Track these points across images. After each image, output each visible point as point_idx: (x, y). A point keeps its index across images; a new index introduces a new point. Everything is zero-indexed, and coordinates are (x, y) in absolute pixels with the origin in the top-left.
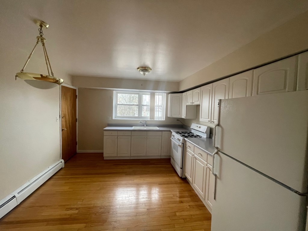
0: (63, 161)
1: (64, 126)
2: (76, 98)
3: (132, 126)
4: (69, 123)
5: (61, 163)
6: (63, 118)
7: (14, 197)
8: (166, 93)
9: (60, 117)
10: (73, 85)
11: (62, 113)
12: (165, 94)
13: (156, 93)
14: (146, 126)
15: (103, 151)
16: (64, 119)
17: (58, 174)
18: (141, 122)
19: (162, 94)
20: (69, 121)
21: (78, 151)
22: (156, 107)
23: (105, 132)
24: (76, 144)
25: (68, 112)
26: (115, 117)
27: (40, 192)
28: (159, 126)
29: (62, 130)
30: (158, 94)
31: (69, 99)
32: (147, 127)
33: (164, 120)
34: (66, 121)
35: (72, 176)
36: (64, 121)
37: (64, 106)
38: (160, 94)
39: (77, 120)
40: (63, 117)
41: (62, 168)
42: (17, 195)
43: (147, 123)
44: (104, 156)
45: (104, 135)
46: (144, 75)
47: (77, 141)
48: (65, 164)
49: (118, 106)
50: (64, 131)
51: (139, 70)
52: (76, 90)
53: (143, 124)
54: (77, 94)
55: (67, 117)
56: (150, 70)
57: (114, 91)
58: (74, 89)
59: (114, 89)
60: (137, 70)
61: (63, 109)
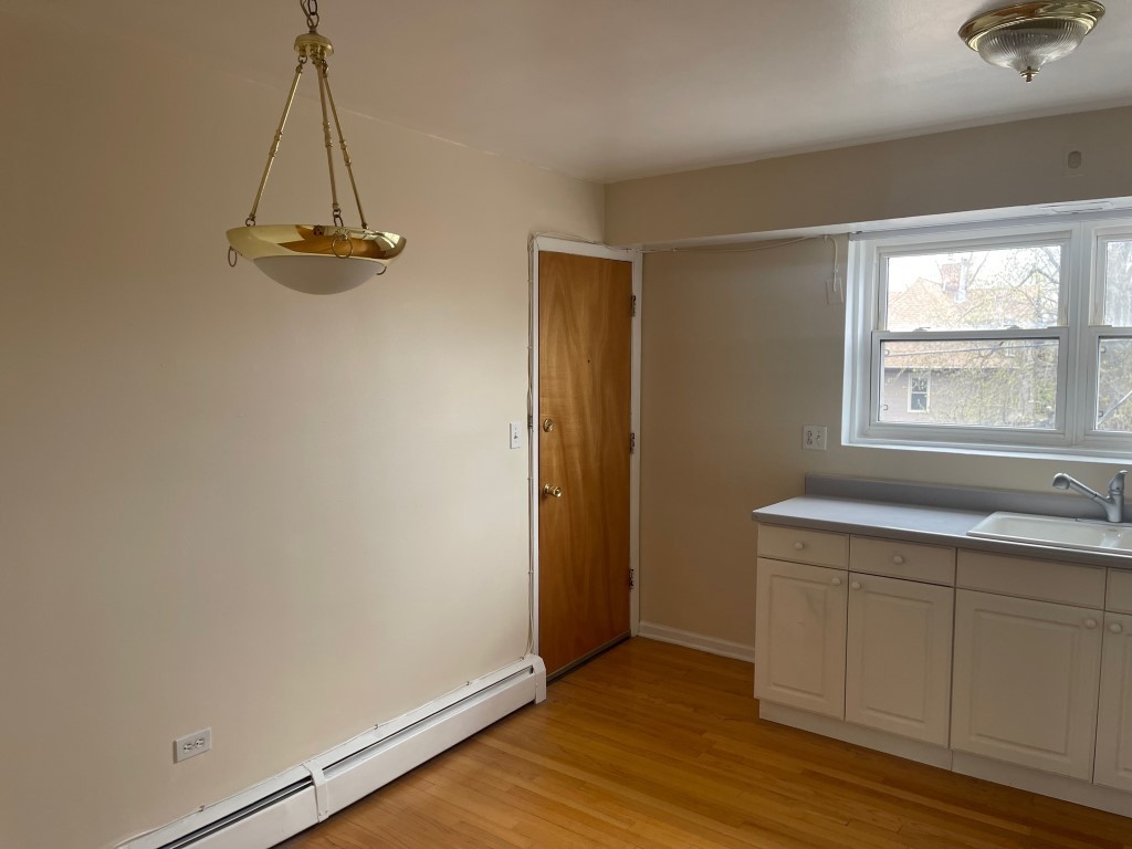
0: (538, 663)
1: (556, 473)
2: (631, 312)
3: (983, 509)
4: (584, 460)
5: (528, 676)
6: (546, 430)
7: (308, 781)
9: (530, 426)
10: (606, 242)
11: (545, 400)
14: (1126, 518)
15: (752, 654)
16: (552, 438)
17: (510, 730)
18: (1060, 480)
20: (584, 445)
21: (639, 626)
23: (764, 533)
24: (630, 584)
25: (578, 398)
26: (864, 434)
27: (411, 795)
29: (543, 495)
31: (583, 319)
32: (1130, 529)
34: (564, 448)
36: (555, 442)
37: (554, 360)
39: (637, 440)
40: (549, 424)
41: (532, 704)
42: (319, 778)
44: (760, 690)
45: (759, 553)
46: (1029, 71)
47: (634, 564)
48: (549, 683)
49: (887, 346)
50: (551, 498)
51: (981, 44)
52: (629, 264)
53: (1084, 496)
54: (637, 290)
55: (573, 425)
56: (1087, 23)
57: (852, 245)
58: (616, 263)
59: (853, 227)
60: (961, 42)
61: (550, 378)
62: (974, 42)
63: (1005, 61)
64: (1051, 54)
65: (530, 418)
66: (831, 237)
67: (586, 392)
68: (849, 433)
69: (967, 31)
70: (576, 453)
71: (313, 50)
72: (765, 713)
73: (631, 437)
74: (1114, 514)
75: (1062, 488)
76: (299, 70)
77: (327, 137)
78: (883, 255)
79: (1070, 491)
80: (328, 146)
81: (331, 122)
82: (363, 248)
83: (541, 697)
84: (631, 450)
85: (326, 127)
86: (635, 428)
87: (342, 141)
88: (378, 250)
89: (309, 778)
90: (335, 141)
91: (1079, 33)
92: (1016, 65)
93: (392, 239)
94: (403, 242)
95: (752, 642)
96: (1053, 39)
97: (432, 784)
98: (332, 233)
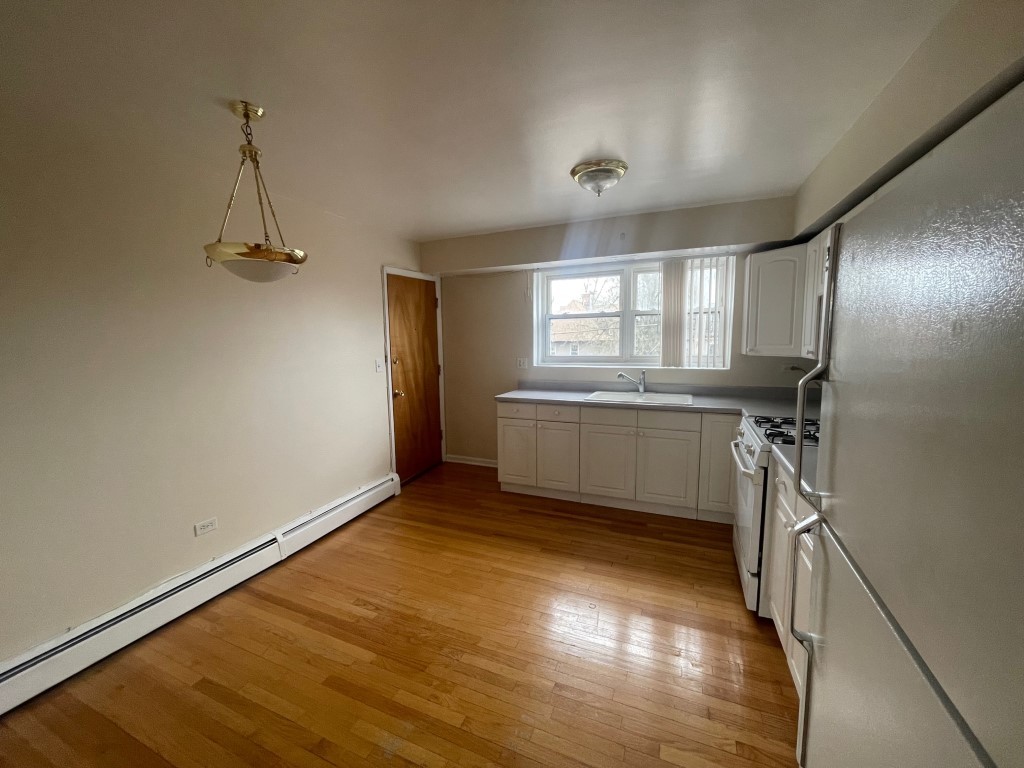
0: (396, 477)
1: (401, 385)
2: (436, 306)
3: (591, 390)
4: (416, 377)
5: (391, 483)
6: (395, 363)
7: (274, 540)
8: (733, 254)
9: (386, 361)
10: (422, 271)
11: (394, 349)
12: (733, 259)
13: (690, 261)
14: (646, 391)
15: (497, 464)
16: (398, 367)
17: (382, 509)
18: (620, 375)
19: (714, 259)
20: (415, 370)
21: (446, 457)
22: (687, 317)
23: (500, 406)
24: (441, 437)
25: (411, 343)
26: (543, 361)
27: (332, 543)
28: (697, 393)
29: (395, 395)
30: (697, 262)
31: (411, 309)
32: (647, 395)
33: (728, 367)
34: (405, 373)
35: (405, 522)
36: (400, 370)
37: (397, 328)
38: (707, 261)
39: (442, 368)
40: (396, 360)
41: (393, 497)
42: (280, 539)
43: (650, 379)
44: (500, 478)
45: (499, 415)
46: (599, 192)
47: (443, 428)
48: (402, 486)
49: (552, 321)
50: (399, 397)
51: (580, 178)
52: (434, 283)
53: (632, 382)
54: (438, 295)
55: (409, 360)
56: (621, 171)
57: (535, 274)
58: (427, 282)
59: (535, 265)
60: (571, 177)
61: (395, 337)
62: (576, 177)
63: (589, 187)
64: (608, 185)
65: (386, 357)
66: (526, 270)
67: (415, 345)
68: (537, 360)
69: (573, 173)
70: (411, 375)
71: (250, 154)
72: (504, 488)
73: (439, 367)
74: (641, 389)
75: (621, 379)
76: (243, 163)
77: (260, 199)
78: (549, 279)
79: (625, 380)
80: (261, 203)
81: (262, 191)
82: (284, 257)
83: (398, 492)
84: (439, 373)
85: (259, 194)
86: (441, 362)
87: (270, 203)
88: (291, 259)
89: (275, 539)
90: (265, 201)
91: (618, 177)
92: (593, 189)
93: (300, 253)
94: (306, 256)
95: (497, 459)
96: (609, 177)
97: (343, 537)
98: (264, 248)
